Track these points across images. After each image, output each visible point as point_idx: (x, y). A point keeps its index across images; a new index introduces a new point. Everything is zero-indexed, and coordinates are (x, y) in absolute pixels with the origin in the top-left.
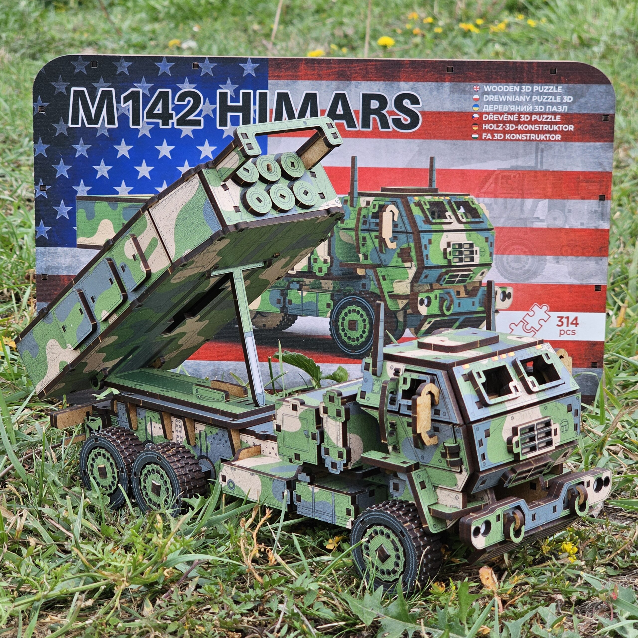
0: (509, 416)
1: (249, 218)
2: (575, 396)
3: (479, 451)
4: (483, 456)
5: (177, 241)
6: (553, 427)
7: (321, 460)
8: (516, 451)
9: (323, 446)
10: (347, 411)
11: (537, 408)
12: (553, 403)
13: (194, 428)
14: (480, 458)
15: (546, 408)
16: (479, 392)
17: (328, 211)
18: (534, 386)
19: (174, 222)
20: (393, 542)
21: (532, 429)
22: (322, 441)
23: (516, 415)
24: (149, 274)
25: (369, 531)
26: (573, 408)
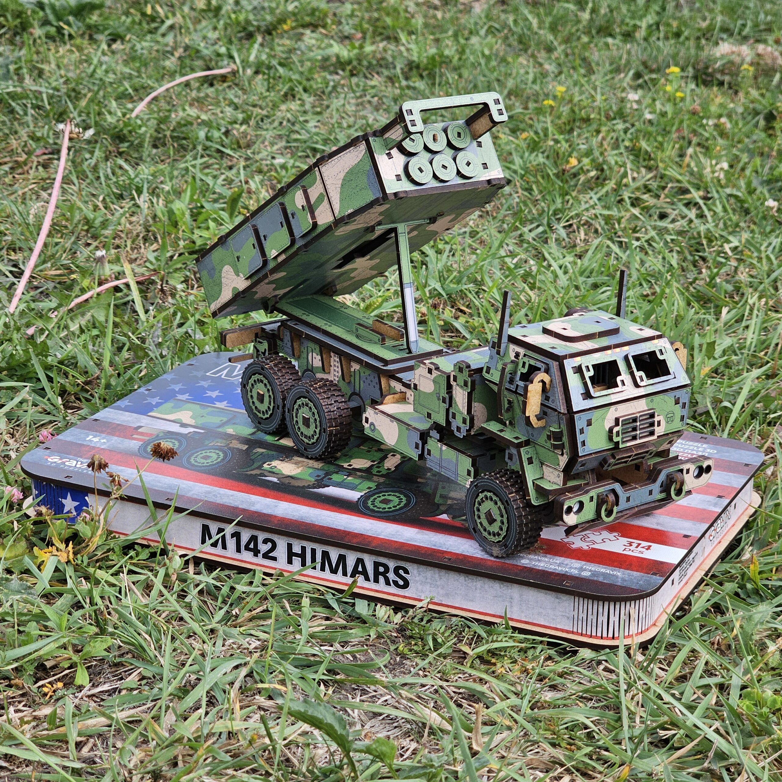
0: (613, 408)
1: (409, 187)
2: (684, 390)
3: (580, 438)
4: (583, 443)
5: (341, 200)
6: (656, 419)
7: (448, 422)
8: (615, 439)
9: (451, 410)
10: (473, 383)
11: (643, 401)
12: (661, 396)
13: (350, 366)
14: (579, 445)
15: (652, 401)
16: (585, 384)
17: (489, 182)
18: (642, 380)
19: (340, 182)
20: (499, 508)
21: (635, 420)
22: (450, 405)
23: (619, 406)
24: (315, 225)
25: (481, 496)
26: (681, 401)
